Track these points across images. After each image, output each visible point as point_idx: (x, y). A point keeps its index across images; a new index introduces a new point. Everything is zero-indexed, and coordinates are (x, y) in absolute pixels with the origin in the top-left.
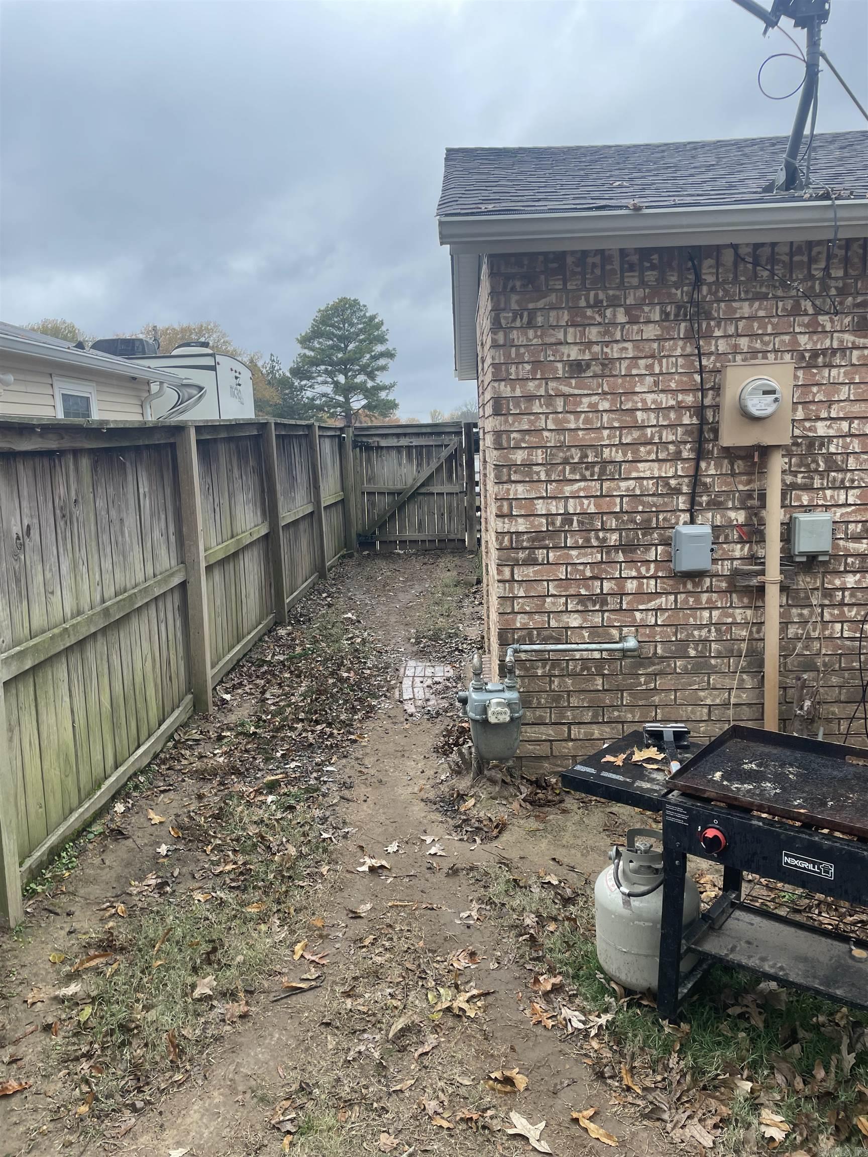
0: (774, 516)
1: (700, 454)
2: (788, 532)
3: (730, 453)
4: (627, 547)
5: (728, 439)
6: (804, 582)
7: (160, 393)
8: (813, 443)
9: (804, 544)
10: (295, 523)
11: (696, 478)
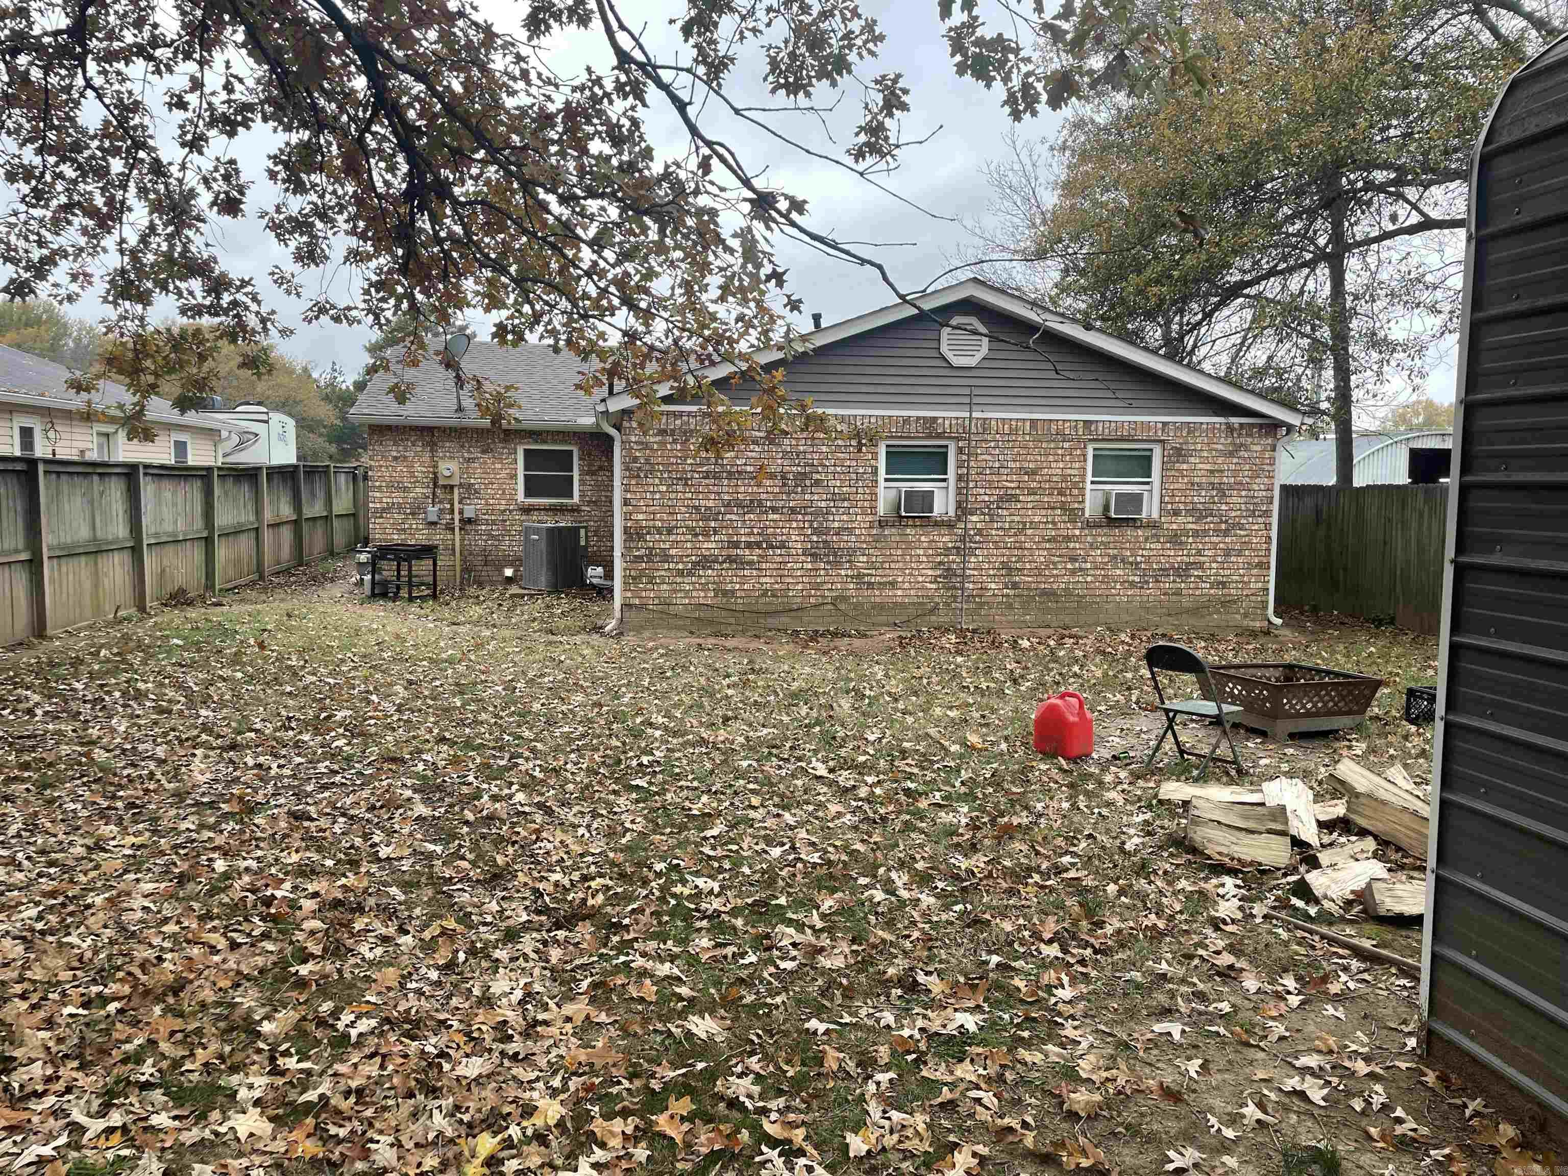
0: (457, 506)
1: (435, 485)
2: (461, 512)
3: (445, 487)
4: (413, 514)
5: (441, 483)
6: (468, 527)
7: (229, 438)
8: (470, 485)
9: (467, 515)
10: (314, 519)
11: (434, 494)
